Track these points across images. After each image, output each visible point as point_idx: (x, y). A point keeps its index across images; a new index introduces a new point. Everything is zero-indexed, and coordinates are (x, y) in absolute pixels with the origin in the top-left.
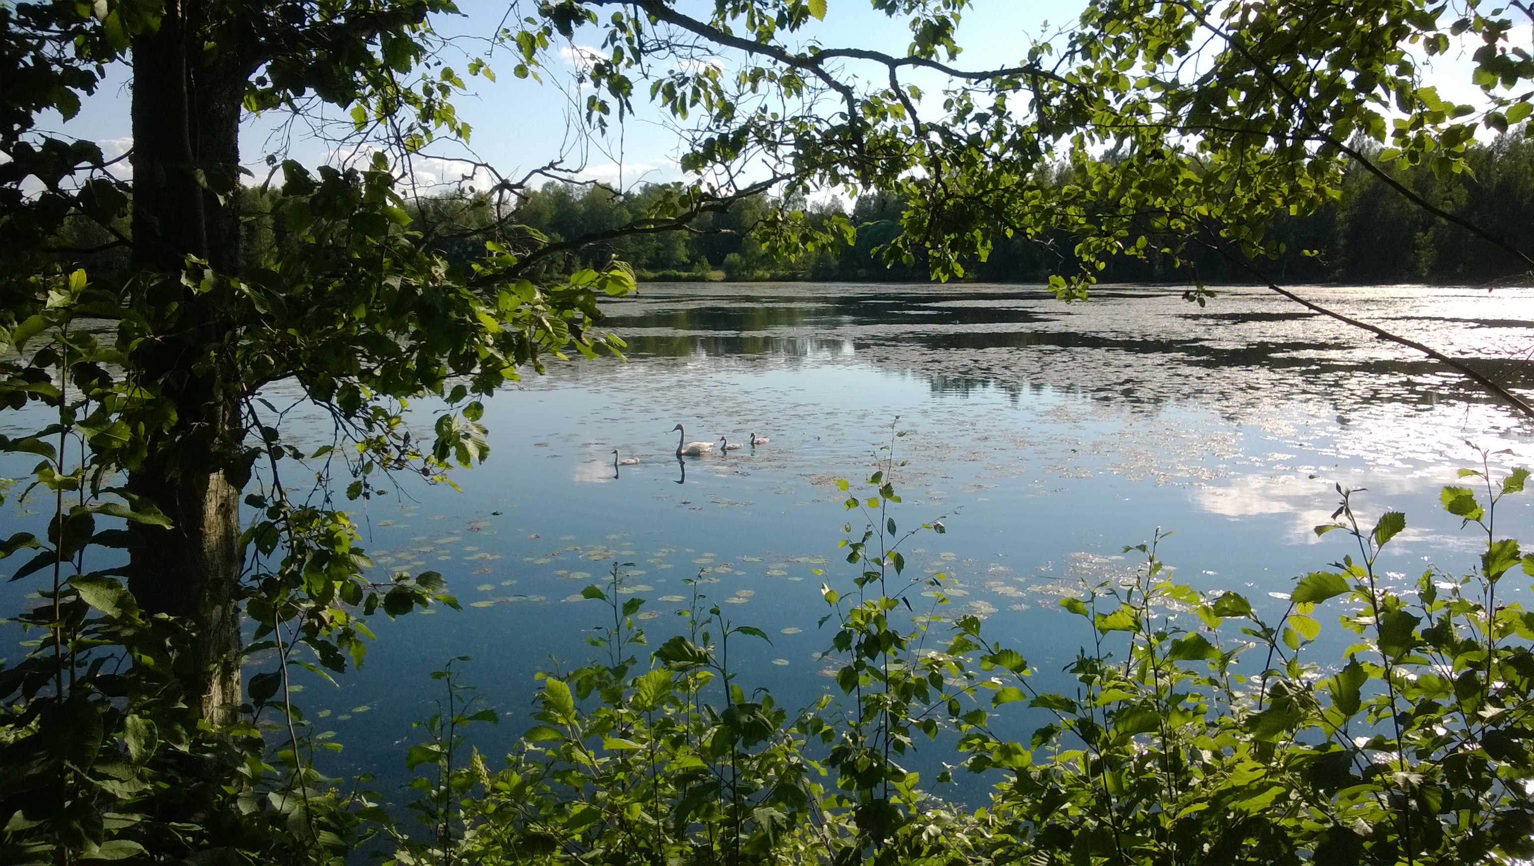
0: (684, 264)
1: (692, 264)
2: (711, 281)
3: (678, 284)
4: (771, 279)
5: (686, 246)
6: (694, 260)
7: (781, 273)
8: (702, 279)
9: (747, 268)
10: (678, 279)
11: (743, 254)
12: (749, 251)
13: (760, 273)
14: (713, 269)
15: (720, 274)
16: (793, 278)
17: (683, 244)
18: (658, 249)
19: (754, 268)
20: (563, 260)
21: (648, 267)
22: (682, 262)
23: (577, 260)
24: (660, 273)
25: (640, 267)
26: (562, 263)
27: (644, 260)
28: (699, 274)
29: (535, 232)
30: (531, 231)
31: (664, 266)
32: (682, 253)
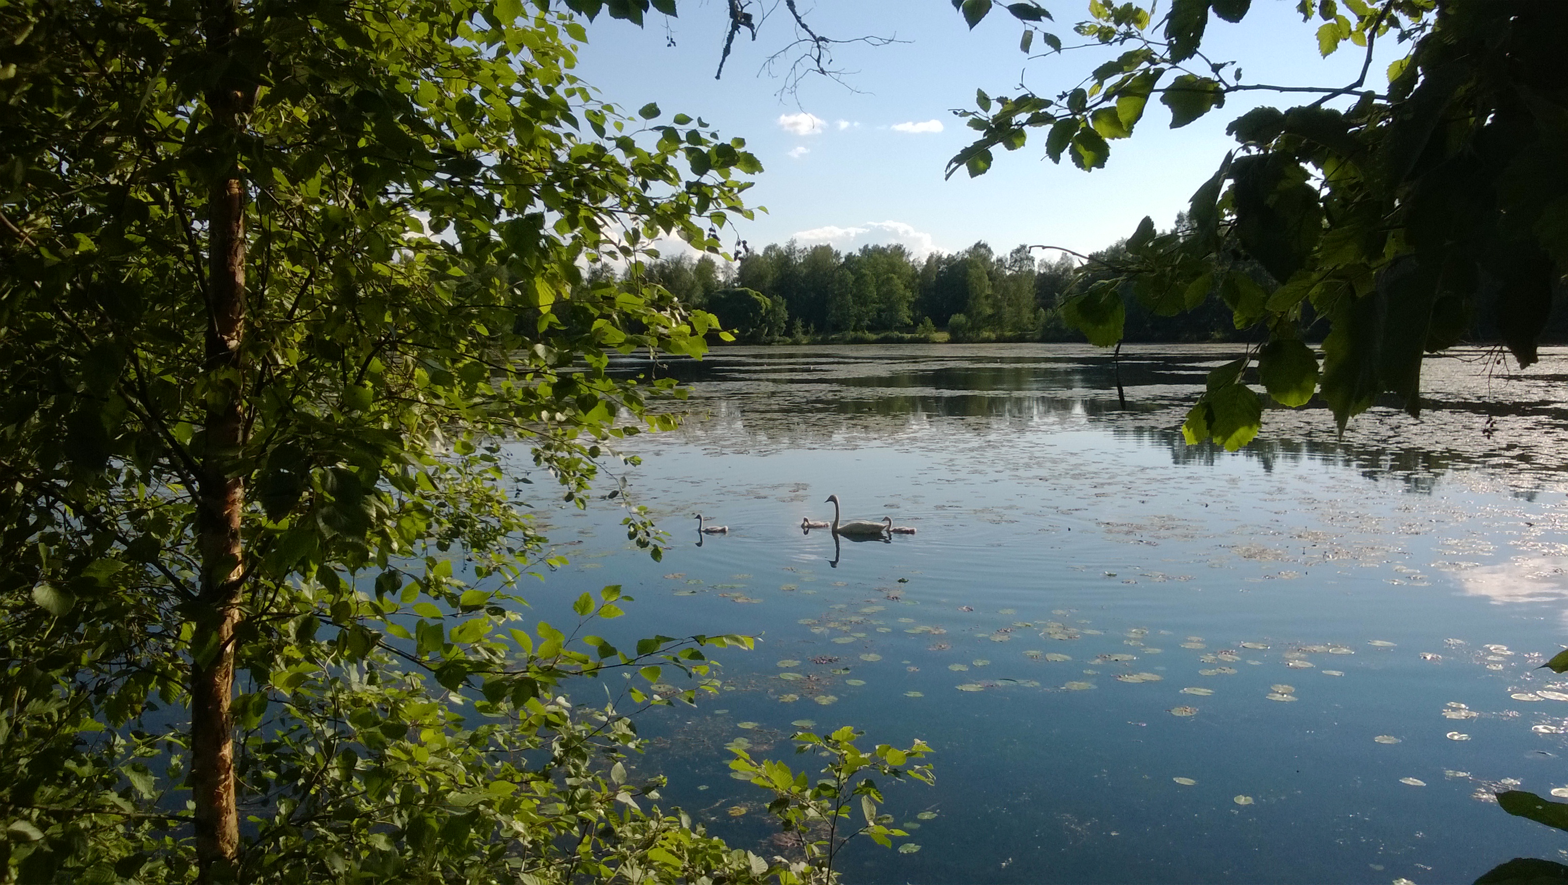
0: (908, 325)
1: (916, 324)
2: (935, 343)
3: (903, 346)
4: (999, 340)
5: (908, 307)
6: (917, 321)
7: (1008, 334)
8: (926, 341)
9: (972, 329)
10: (900, 341)
11: (969, 315)
12: (975, 312)
13: (985, 334)
14: (936, 331)
15: (945, 336)
16: (1021, 339)
17: (906, 305)
18: (880, 311)
19: (979, 329)
20: (785, 322)
21: (871, 329)
22: (905, 324)
23: (799, 323)
24: (882, 335)
25: (862, 329)
26: (784, 325)
27: (866, 322)
28: (922, 336)
29: (758, 295)
30: (754, 294)
31: (886, 328)
32: (905, 314)
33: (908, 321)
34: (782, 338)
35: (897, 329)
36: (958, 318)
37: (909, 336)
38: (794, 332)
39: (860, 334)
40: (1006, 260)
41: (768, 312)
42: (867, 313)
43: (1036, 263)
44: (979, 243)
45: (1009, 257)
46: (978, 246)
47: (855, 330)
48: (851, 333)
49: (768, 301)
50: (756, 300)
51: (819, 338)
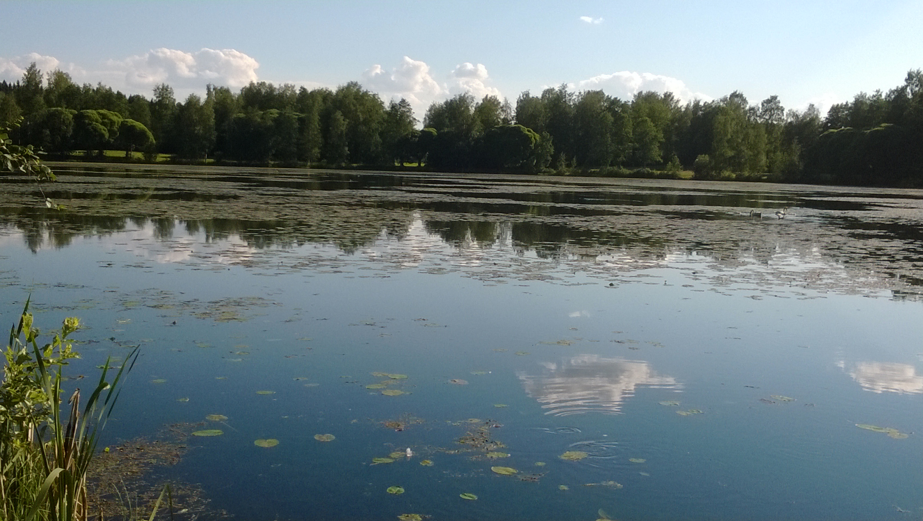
0: (658, 163)
1: (665, 163)
2: (681, 179)
4: (738, 179)
5: (660, 147)
6: (667, 159)
7: (746, 174)
8: (673, 177)
9: (714, 168)
10: (651, 176)
11: (712, 156)
12: (718, 153)
14: (683, 169)
15: (690, 173)
17: (657, 145)
19: (721, 169)
20: (551, 156)
21: (626, 165)
22: (656, 161)
23: (563, 156)
24: (635, 170)
25: (618, 164)
26: (550, 158)
27: (622, 158)
28: (670, 173)
29: (529, 131)
30: (525, 130)
31: (638, 165)
32: (656, 153)
33: (659, 159)
34: (548, 170)
35: (648, 165)
36: (703, 158)
37: (659, 172)
38: (558, 164)
39: (616, 168)
40: (758, 110)
41: (536, 146)
42: (624, 151)
43: (785, 113)
44: (736, 92)
45: (760, 106)
46: (734, 95)
47: (612, 165)
48: (609, 168)
49: (537, 136)
50: (527, 135)
51: (580, 171)
